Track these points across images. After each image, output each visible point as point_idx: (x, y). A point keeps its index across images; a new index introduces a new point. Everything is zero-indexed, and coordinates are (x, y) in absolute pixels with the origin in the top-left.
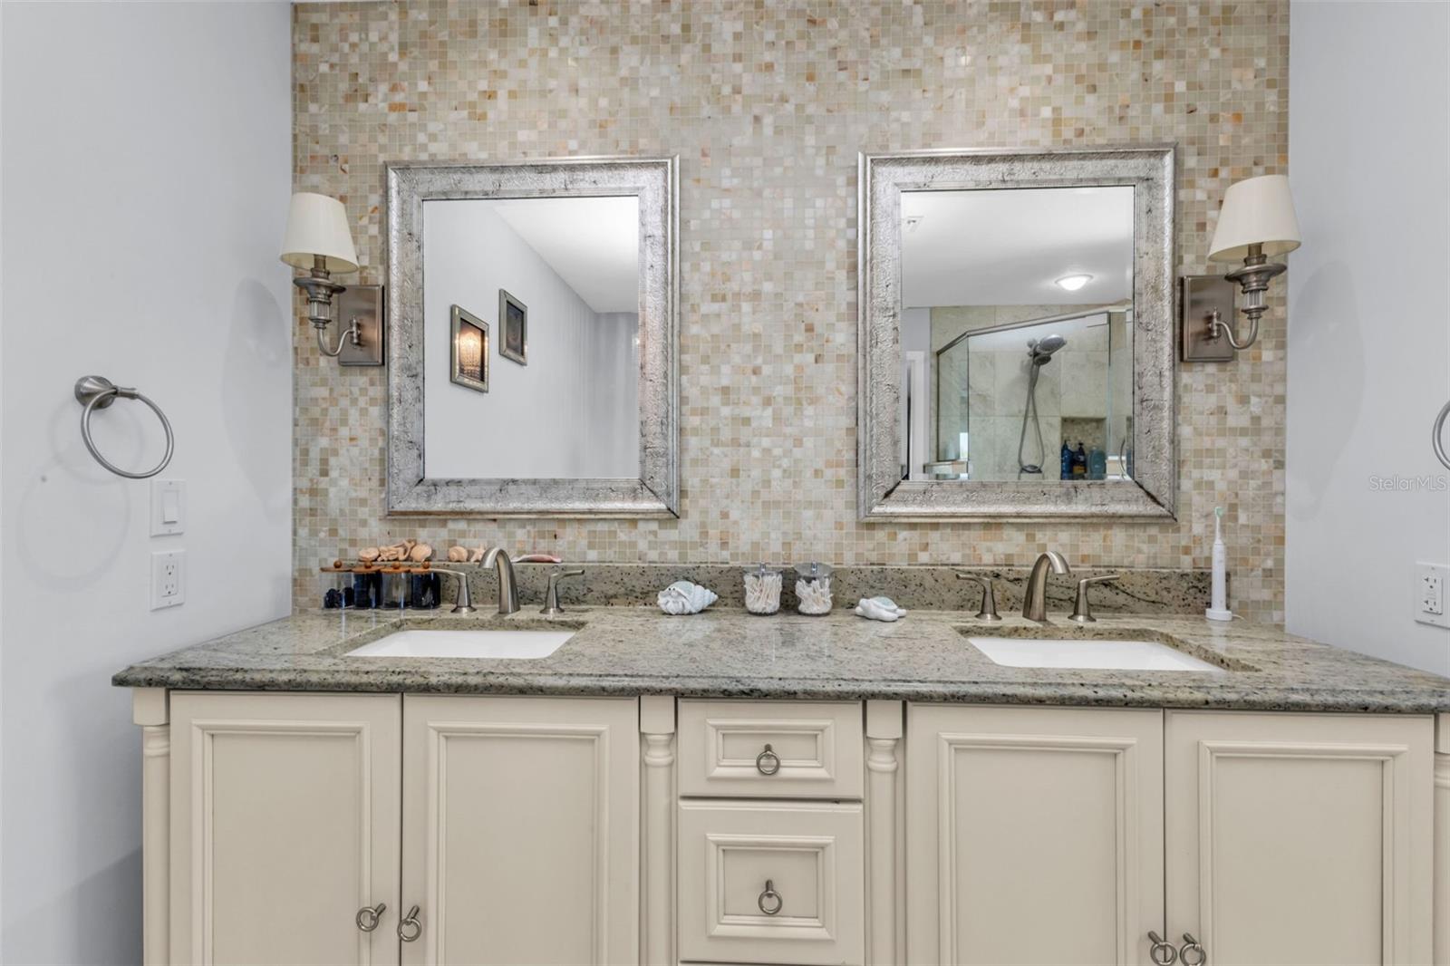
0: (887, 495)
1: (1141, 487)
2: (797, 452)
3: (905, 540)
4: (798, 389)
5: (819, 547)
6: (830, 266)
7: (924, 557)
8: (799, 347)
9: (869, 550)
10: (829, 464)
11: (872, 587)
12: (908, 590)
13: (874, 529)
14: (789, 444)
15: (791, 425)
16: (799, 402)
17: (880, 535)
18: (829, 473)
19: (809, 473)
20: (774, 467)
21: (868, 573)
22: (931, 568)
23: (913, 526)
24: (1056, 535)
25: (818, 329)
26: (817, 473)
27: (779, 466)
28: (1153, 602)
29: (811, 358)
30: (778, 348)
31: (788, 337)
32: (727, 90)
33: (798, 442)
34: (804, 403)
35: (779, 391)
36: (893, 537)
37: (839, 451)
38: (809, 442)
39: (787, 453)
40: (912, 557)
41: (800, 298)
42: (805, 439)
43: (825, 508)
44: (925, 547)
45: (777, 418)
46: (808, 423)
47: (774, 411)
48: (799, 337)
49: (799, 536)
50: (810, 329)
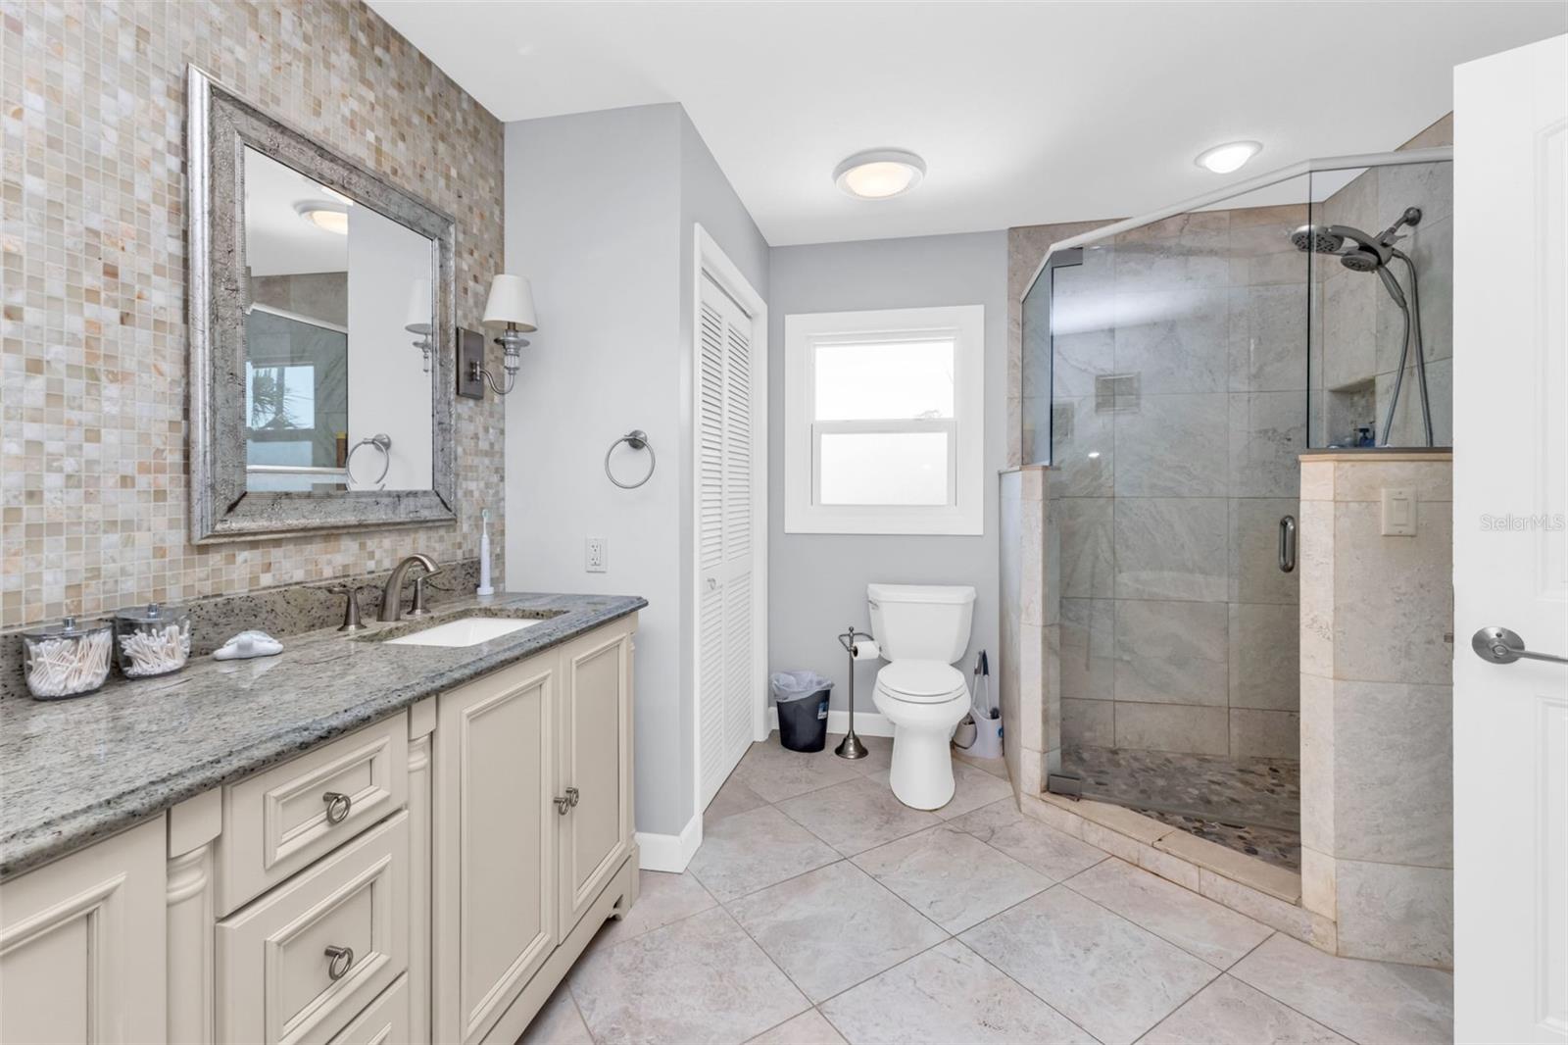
0: (231, 508)
1: (438, 495)
2: (91, 450)
3: (246, 561)
4: (92, 357)
5: (130, 585)
6: (143, 193)
7: (266, 580)
8: (92, 295)
9: (200, 580)
10: (144, 469)
11: (216, 625)
12: (258, 619)
13: (207, 553)
14: (77, 436)
15: (80, 408)
16: (93, 375)
17: (215, 559)
18: (143, 481)
19: (112, 481)
20: (50, 469)
21: (211, 608)
22: (283, 589)
23: (254, 545)
24: (381, 541)
25: (125, 276)
26: (126, 481)
27: (60, 470)
28: (448, 590)
29: (114, 315)
30: (55, 286)
31: (73, 273)
33: (93, 435)
34: (103, 378)
35: (55, 352)
36: (231, 559)
37: (159, 452)
38: (110, 437)
39: (74, 450)
40: (254, 580)
41: (95, 222)
42: (103, 431)
43: (139, 529)
44: (267, 568)
45: (54, 397)
46: (109, 408)
47: (49, 382)
48: (92, 279)
49: (95, 573)
50: (111, 272)
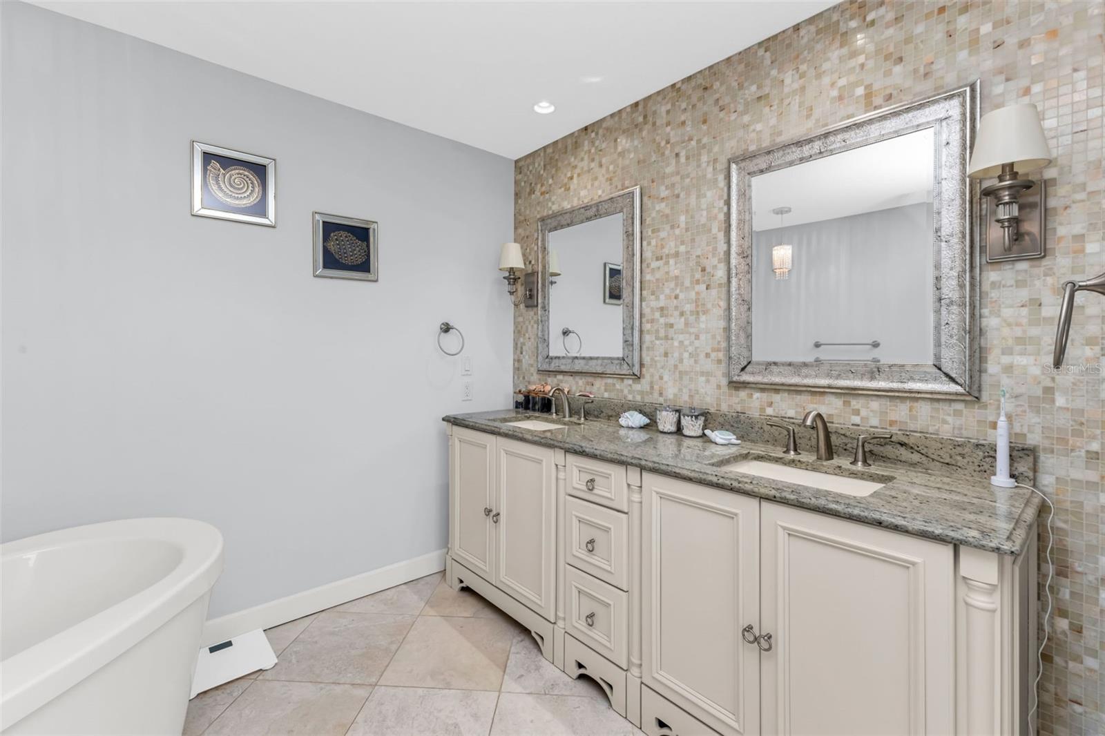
0: (743, 369)
1: (940, 369)
2: (697, 343)
3: (758, 398)
4: (697, 306)
5: (708, 399)
6: (715, 230)
7: (769, 411)
8: (698, 282)
9: (735, 403)
10: (713, 350)
11: (732, 426)
12: (753, 430)
13: (738, 391)
14: (693, 337)
15: (694, 327)
16: (698, 313)
17: (743, 394)
18: (713, 355)
19: (702, 356)
20: (685, 351)
21: (730, 417)
22: (768, 418)
23: (763, 390)
24: (868, 403)
25: (708, 269)
26: (707, 355)
27: (688, 351)
28: (948, 464)
29: (704, 286)
30: (687, 283)
31: (693, 276)
32: (663, 143)
33: (697, 337)
34: (701, 314)
35: (688, 308)
36: (751, 396)
37: (719, 342)
38: (703, 337)
39: (691, 343)
40: (762, 409)
41: (699, 253)
42: (701, 335)
43: (711, 376)
44: (771, 404)
45: (687, 324)
46: (703, 326)
47: (685, 319)
48: (698, 275)
49: (697, 392)
50: (703, 270)
